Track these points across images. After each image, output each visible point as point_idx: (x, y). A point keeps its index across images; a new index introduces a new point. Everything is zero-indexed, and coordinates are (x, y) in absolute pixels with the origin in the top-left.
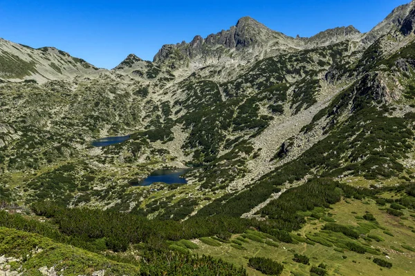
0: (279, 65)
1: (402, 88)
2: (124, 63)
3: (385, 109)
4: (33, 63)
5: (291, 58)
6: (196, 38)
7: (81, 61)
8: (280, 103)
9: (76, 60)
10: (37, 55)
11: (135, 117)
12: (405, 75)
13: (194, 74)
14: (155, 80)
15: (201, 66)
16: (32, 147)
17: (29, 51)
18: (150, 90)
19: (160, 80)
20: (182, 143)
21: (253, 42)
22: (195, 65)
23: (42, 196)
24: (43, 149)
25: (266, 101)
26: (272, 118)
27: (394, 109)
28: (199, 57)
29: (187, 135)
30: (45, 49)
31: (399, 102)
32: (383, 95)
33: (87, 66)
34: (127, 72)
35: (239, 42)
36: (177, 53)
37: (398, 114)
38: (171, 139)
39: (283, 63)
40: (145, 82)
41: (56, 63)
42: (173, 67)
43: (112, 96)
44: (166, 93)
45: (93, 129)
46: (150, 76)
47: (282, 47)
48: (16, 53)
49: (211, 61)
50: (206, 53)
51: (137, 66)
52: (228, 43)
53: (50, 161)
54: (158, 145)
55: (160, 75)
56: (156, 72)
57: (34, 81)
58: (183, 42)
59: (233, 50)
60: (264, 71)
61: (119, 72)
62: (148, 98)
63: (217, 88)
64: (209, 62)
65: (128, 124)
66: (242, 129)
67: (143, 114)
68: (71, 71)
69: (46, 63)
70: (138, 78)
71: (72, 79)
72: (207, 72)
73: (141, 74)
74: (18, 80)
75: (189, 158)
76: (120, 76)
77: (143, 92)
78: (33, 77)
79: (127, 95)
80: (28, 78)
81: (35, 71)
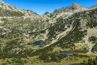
0: (78, 15)
1: (86, 23)
2: (45, 14)
3: (80, 29)
4: (24, 14)
5: (81, 13)
6: (63, 8)
7: (36, 13)
8: (70, 25)
9: (34, 13)
10: (26, 12)
11: (44, 27)
12: (88, 20)
13: (61, 17)
14: (51, 18)
15: (63, 14)
16: (12, 34)
17: (24, 11)
18: (50, 20)
19: (53, 18)
20: (47, 34)
21: (76, 8)
22: (62, 14)
23: (7, 46)
24: (15, 34)
25: (67, 24)
26: (67, 29)
27: (82, 29)
28: (63, 12)
29: (49, 32)
30: (28, 10)
31: (84, 27)
32: (81, 25)
33: (37, 14)
34: (46, 16)
35: (72, 9)
36: (58, 11)
37: (83, 30)
38: (45, 33)
39: (79, 14)
40: (49, 18)
41: (30, 14)
42: (57, 15)
43: (40, 22)
44: (53, 21)
45: (32, 30)
46: (50, 17)
47: (82, 10)
48: (21, 11)
49: (66, 13)
50: (65, 11)
51: (48, 14)
52: (70, 9)
53: (15, 38)
54: (42, 34)
55: (53, 17)
56: (52, 16)
57: (23, 18)
58: (60, 9)
59: (71, 11)
60: (74, 16)
61: (44, 16)
62: (49, 22)
63: (63, 20)
64: (65, 13)
65: (41, 29)
66: (60, 31)
67: (46, 26)
68: (33, 15)
69: (27, 14)
70: (48, 17)
71: (33, 17)
72: (64, 16)
73: (48, 16)
74: (20, 18)
75: (47, 38)
76: (44, 17)
77: (48, 21)
78: (24, 17)
79: (44, 21)
80: (22, 17)
81: (24, 15)
